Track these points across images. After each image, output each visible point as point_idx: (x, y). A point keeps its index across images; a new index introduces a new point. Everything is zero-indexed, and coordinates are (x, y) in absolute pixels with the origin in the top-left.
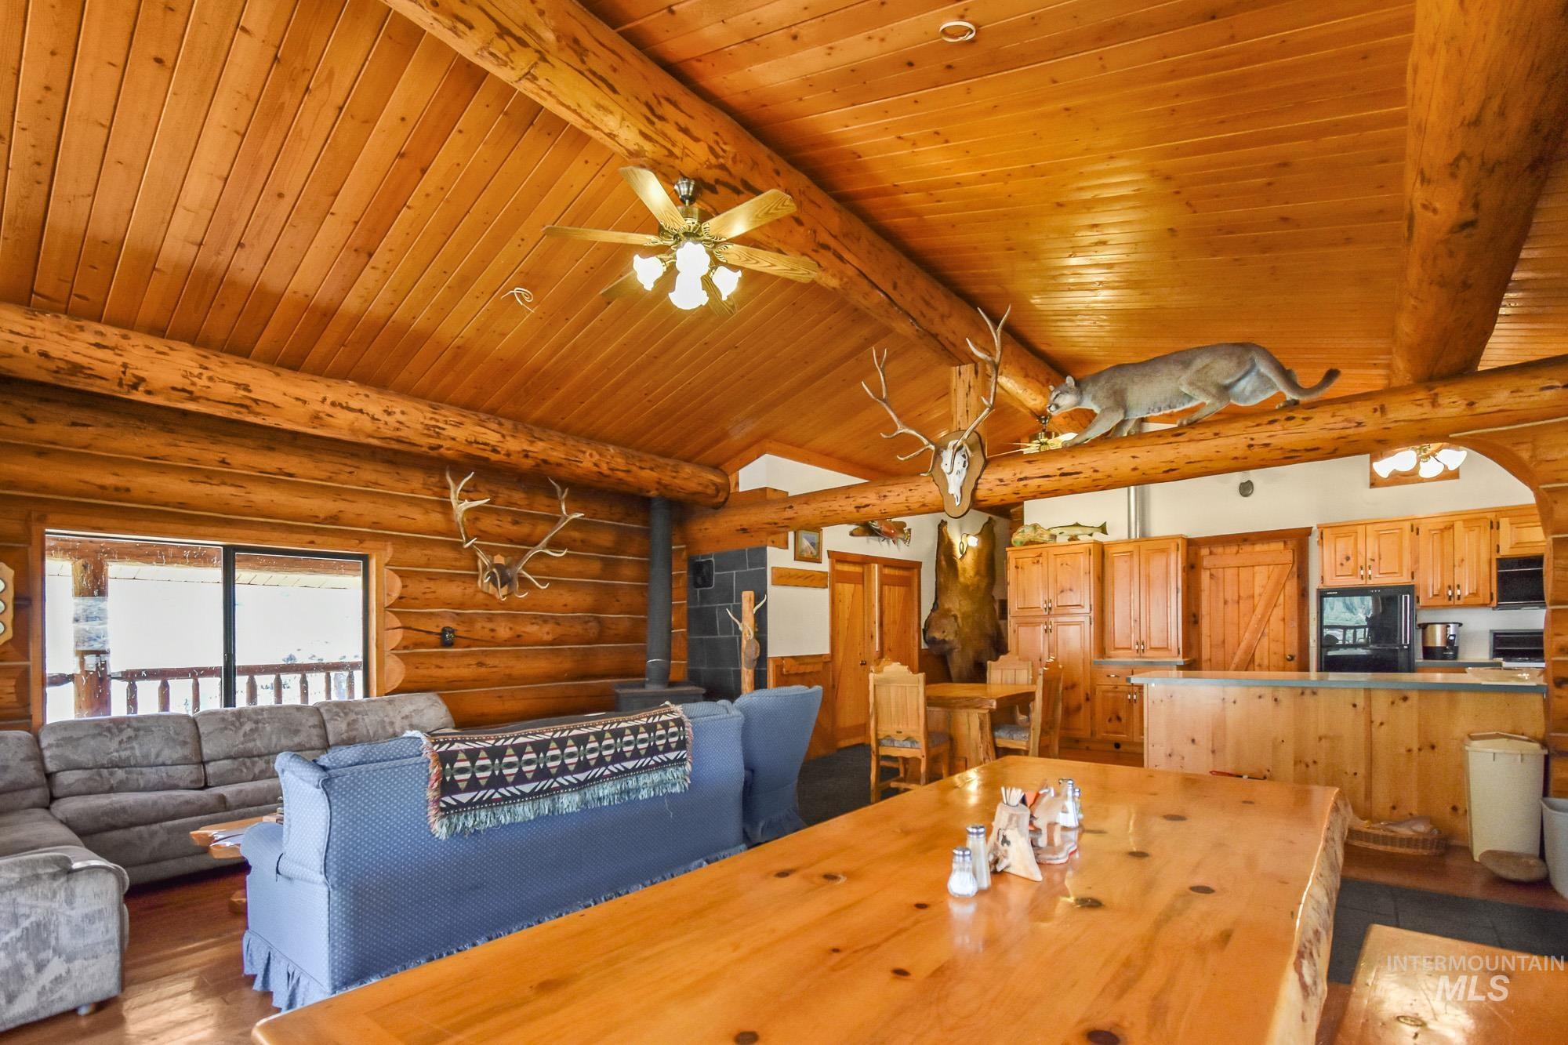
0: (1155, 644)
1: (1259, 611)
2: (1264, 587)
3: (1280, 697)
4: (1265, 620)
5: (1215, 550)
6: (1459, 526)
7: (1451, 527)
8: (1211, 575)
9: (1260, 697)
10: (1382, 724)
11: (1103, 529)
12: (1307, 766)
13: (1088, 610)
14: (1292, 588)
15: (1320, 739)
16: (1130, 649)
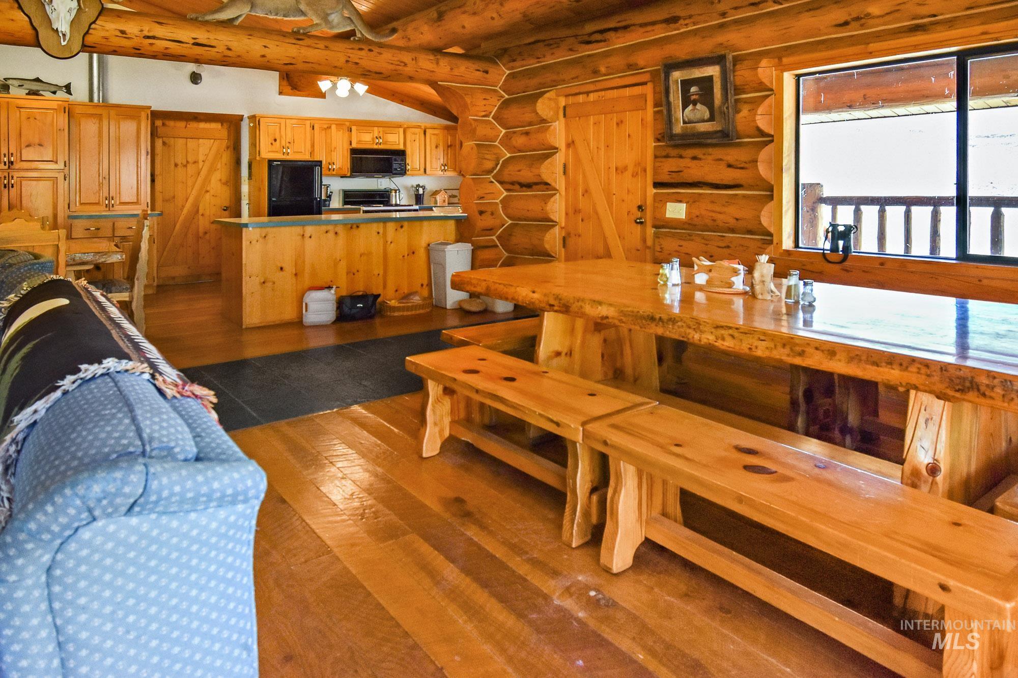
0: (125, 199)
1: (203, 173)
2: (207, 155)
3: (339, 232)
4: (207, 180)
5: (167, 122)
6: (333, 127)
7: (330, 128)
8: (164, 143)
9: (327, 232)
10: (391, 242)
11: (68, 88)
12: (354, 274)
13: (62, 166)
14: (226, 157)
15: (361, 256)
16: (98, 204)
